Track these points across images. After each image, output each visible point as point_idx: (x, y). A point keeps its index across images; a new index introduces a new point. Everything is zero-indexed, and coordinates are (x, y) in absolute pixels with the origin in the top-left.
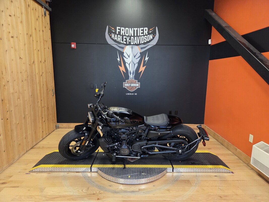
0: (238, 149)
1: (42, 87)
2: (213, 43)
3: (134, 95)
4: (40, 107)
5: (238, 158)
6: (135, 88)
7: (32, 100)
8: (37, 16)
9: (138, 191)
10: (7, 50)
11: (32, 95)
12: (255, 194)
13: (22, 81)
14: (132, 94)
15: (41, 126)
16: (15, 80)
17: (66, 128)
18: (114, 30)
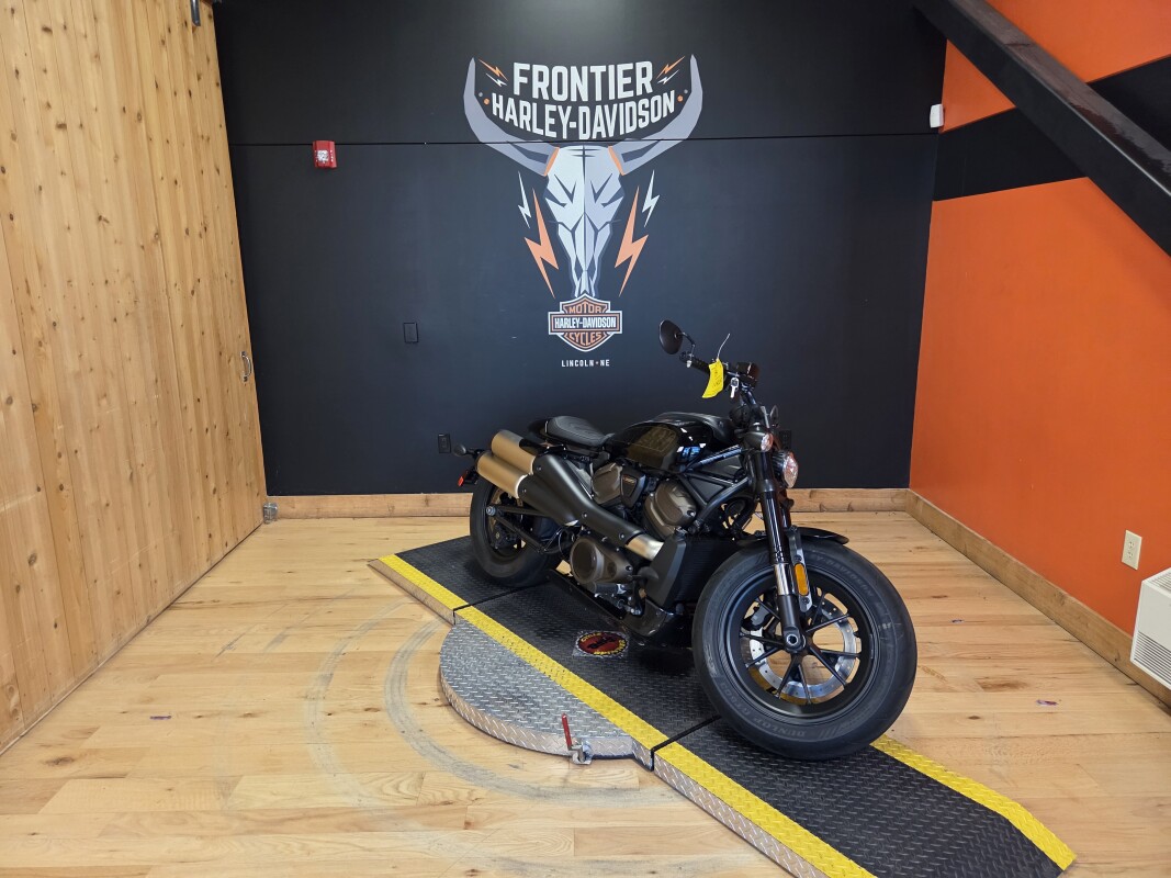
0: (1071, 595)
1: (197, 342)
3: (597, 366)
4: (195, 429)
5: (1073, 638)
6: (602, 335)
7: (158, 400)
8: (162, 29)
10: (43, 186)
11: (156, 381)
12: (1156, 798)
13: (115, 320)
14: (588, 363)
15: (200, 511)
16: (83, 319)
17: (306, 517)
18: (502, 79)
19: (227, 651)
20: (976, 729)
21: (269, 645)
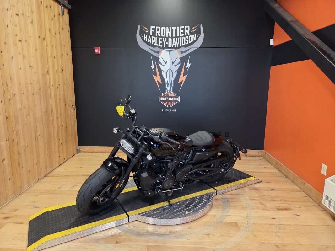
0: (308, 183)
1: (58, 102)
2: (276, 44)
3: (172, 112)
4: (56, 126)
5: (307, 196)
6: (174, 103)
7: (45, 117)
8: (52, 15)
9: (169, 235)
10: (13, 57)
11: (45, 112)
12: (326, 245)
13: (33, 94)
14: (170, 111)
15: (57, 149)
16: (23, 94)
17: (89, 152)
18: (147, 30)
19: (59, 189)
20: (274, 222)
21: (71, 188)
